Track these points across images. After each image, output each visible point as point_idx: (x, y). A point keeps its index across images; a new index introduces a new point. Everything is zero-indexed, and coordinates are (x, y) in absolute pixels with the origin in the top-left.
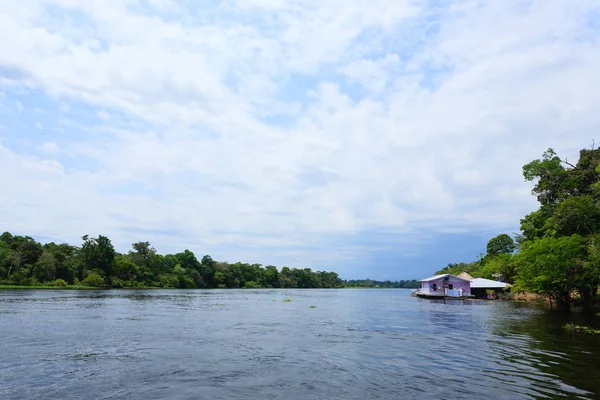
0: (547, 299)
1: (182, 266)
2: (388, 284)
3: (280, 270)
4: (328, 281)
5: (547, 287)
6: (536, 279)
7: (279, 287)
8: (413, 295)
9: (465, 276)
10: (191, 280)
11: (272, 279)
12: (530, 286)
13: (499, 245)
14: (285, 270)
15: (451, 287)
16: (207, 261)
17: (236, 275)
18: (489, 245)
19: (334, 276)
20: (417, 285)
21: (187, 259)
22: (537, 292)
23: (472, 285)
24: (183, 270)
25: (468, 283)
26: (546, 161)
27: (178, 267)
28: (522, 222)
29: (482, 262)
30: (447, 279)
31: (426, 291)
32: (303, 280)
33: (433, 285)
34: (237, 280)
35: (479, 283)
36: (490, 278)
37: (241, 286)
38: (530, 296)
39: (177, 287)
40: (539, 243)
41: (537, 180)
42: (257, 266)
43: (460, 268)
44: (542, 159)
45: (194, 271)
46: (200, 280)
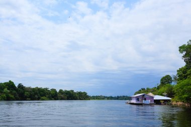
0: (187, 105)
1: (8, 89)
2: (111, 98)
3: (58, 91)
4: (82, 96)
5: (187, 99)
6: (184, 96)
7: (57, 99)
8: (127, 103)
9: (151, 94)
10: (12, 96)
11: (53, 95)
12: (181, 99)
13: (166, 80)
14: (61, 91)
15: (145, 99)
16: (20, 86)
17: (36, 94)
18: (162, 80)
19: (85, 94)
20: (130, 98)
21: (10, 85)
22: (183, 102)
23: (155, 99)
24: (9, 91)
25: (153, 97)
26: (188, 45)
27: (6, 90)
28: (178, 71)
29: (158, 88)
30: (143, 95)
31: (134, 101)
32: (70, 96)
33: (138, 99)
34: (36, 96)
35: (157, 97)
36: (162, 95)
37: (39, 99)
38: (180, 103)
39: (5, 100)
40: (185, 81)
41: (184, 53)
42: (46, 89)
43: (148, 90)
44: (187, 44)
45: (14, 92)
46: (17, 96)
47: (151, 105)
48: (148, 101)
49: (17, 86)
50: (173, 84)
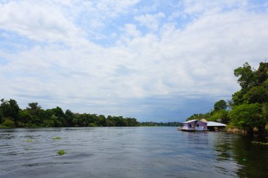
0: (243, 132)
1: (56, 115)
2: (161, 124)
3: (106, 117)
4: (131, 123)
5: (244, 126)
6: (240, 122)
7: (106, 126)
8: (179, 130)
9: (204, 120)
10: (60, 123)
11: (102, 122)
12: (236, 125)
13: (220, 105)
14: (109, 117)
15: (198, 126)
16: (68, 112)
17: (84, 120)
18: (216, 105)
19: (135, 120)
20: (182, 125)
21: (58, 111)
22: (239, 128)
23: (208, 125)
24: (56, 117)
25: (206, 124)
26: (244, 68)
27: (53, 116)
28: (233, 96)
29: (212, 114)
30: (196, 122)
31: (186, 128)
32: (119, 122)
33: (190, 125)
34: (84, 123)
35: (211, 124)
36: (216, 121)
37: (87, 126)
38: (235, 130)
39: (53, 126)
40: (241, 107)
41: (240, 76)
42: (95, 115)
43: (201, 116)
44: (242, 67)
45: (62, 118)
46: (65, 123)
47: (204, 131)
48: (202, 128)
49: (64, 112)
50: (227, 109)
